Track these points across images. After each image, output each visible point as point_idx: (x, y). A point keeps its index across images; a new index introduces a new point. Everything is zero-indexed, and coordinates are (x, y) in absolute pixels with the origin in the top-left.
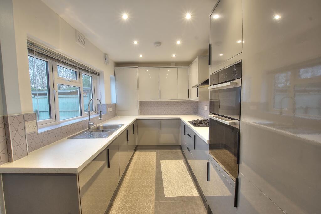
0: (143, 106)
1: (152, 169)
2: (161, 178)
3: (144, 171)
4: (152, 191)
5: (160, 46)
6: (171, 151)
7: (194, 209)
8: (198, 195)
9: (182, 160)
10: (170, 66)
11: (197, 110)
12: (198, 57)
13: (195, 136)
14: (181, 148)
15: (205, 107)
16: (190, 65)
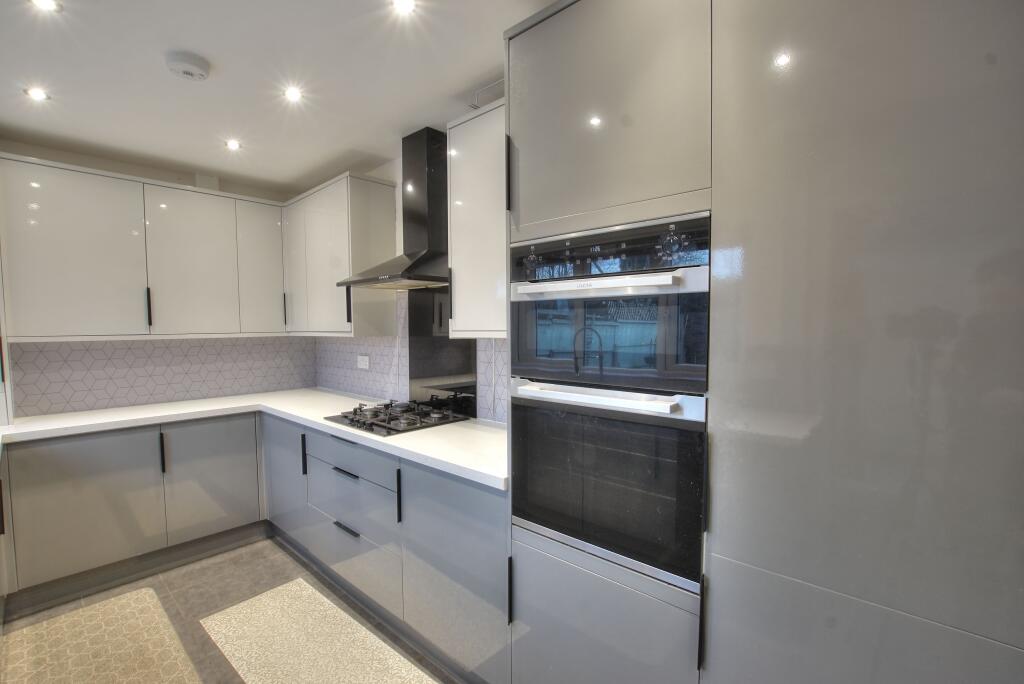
0: (32, 366)
6: (226, 556)
9: (300, 580)
10: (195, 186)
11: (316, 372)
12: (348, 173)
13: (399, 472)
14: (271, 529)
15: (360, 358)
16: (286, 199)
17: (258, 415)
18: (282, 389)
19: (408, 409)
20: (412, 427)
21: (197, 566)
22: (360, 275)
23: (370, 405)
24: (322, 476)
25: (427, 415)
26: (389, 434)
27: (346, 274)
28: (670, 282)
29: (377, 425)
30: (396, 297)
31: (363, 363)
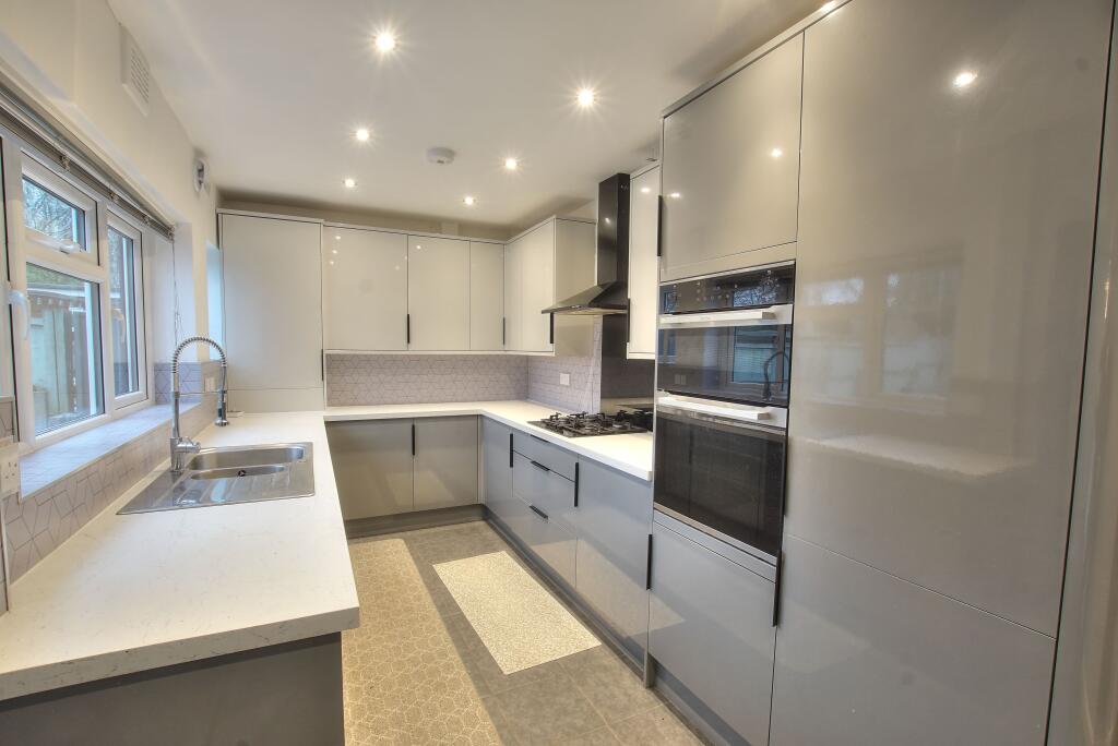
0: (338, 369)
1: (419, 598)
2: (462, 617)
3: (389, 608)
4: (453, 667)
5: (448, 162)
7: (606, 685)
8: (600, 643)
9: (504, 552)
10: (441, 233)
11: (527, 386)
12: (554, 217)
13: (577, 465)
14: (485, 512)
15: (562, 375)
16: (509, 238)
17: (479, 417)
18: (500, 400)
19: (595, 419)
20: (593, 433)
21: (432, 530)
22: (562, 303)
23: (564, 415)
24: (524, 469)
25: (610, 425)
26: (574, 436)
27: (550, 303)
28: (761, 317)
29: (567, 429)
30: (593, 320)
31: (565, 379)
